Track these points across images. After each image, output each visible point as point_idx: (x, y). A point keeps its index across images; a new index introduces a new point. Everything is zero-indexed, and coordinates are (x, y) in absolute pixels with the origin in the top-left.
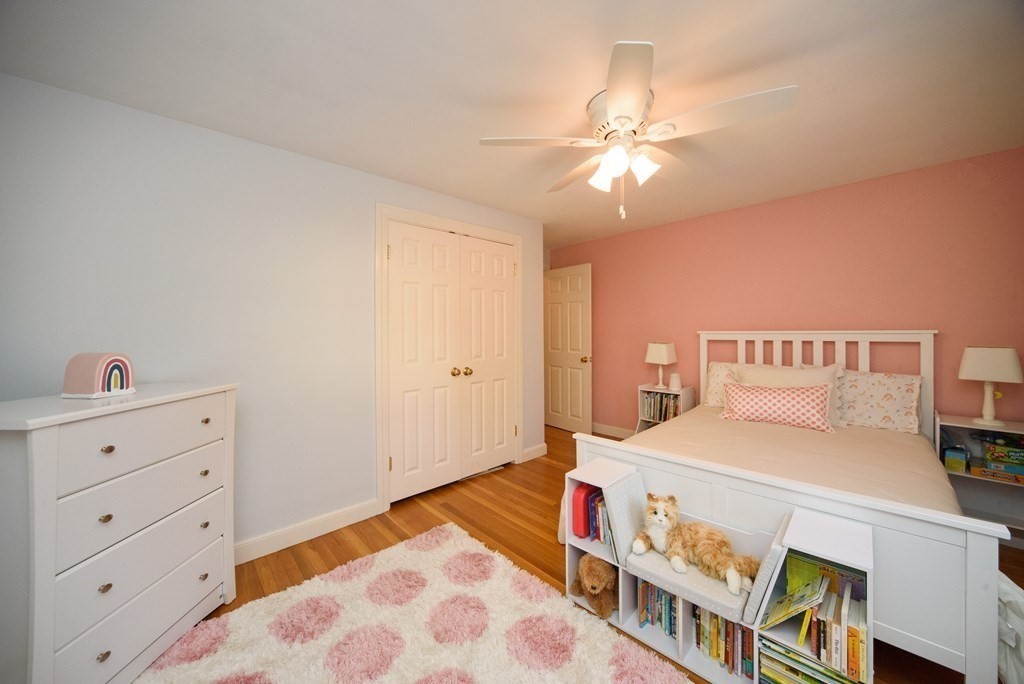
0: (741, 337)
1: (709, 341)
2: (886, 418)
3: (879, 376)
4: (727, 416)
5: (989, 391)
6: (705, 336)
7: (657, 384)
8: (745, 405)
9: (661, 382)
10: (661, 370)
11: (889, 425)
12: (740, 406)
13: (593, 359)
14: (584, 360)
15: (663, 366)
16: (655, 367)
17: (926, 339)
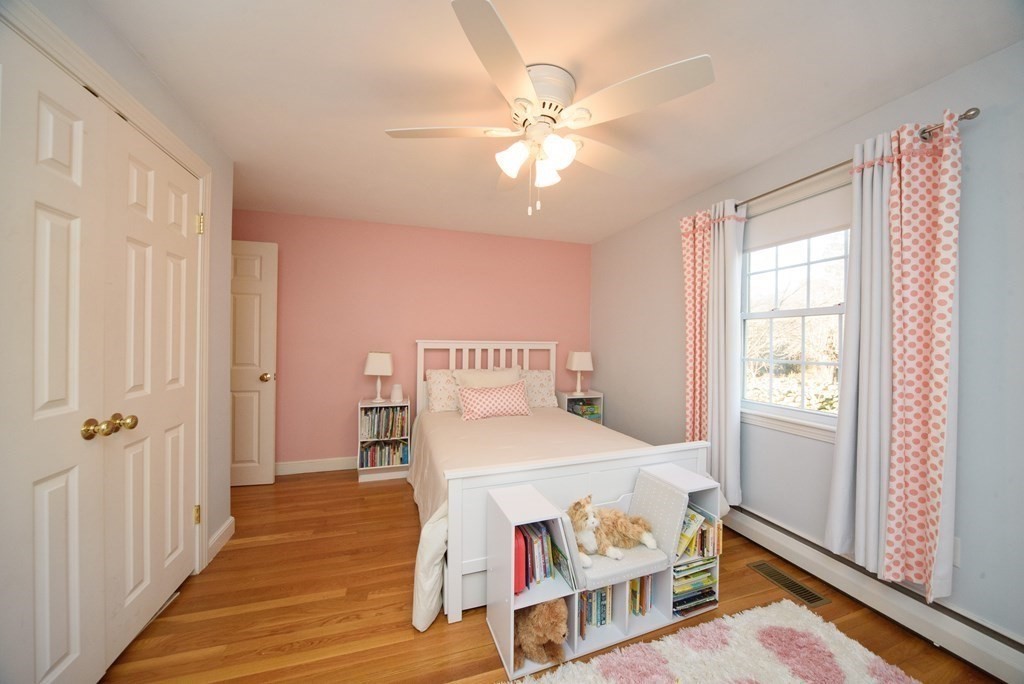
0: (453, 346)
1: (426, 350)
2: (543, 400)
3: (536, 372)
4: (468, 417)
5: (579, 375)
6: (422, 345)
7: (375, 397)
8: (481, 404)
9: (379, 395)
10: (379, 382)
11: (544, 404)
12: (478, 407)
13: (277, 377)
14: (263, 379)
15: (382, 377)
16: (373, 378)
17: (552, 346)
